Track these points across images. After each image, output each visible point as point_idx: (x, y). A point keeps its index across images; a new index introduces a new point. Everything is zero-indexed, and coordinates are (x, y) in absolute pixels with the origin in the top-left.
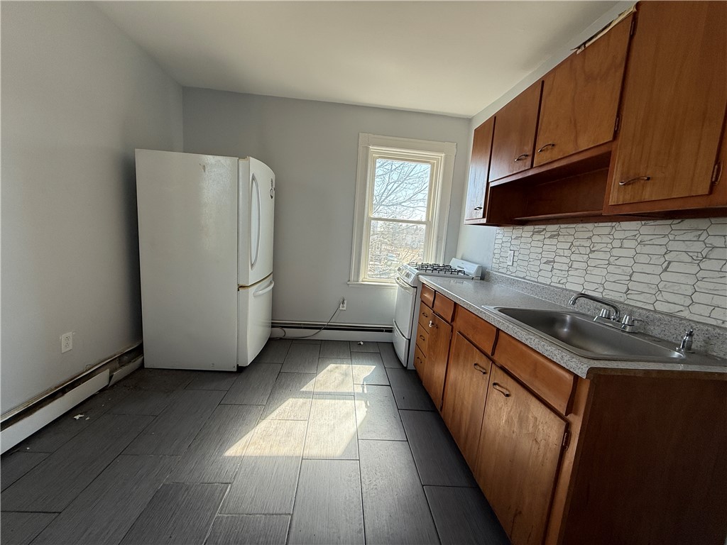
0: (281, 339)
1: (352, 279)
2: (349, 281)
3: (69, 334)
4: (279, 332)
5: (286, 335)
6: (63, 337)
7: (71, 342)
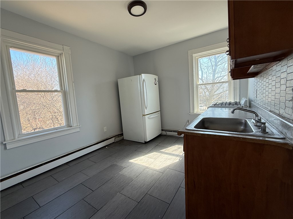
0: (165, 135)
1: (191, 112)
2: (190, 113)
3: (106, 127)
4: (164, 133)
5: (167, 134)
6: (104, 128)
7: (106, 129)
